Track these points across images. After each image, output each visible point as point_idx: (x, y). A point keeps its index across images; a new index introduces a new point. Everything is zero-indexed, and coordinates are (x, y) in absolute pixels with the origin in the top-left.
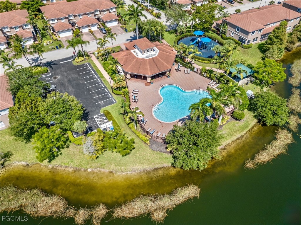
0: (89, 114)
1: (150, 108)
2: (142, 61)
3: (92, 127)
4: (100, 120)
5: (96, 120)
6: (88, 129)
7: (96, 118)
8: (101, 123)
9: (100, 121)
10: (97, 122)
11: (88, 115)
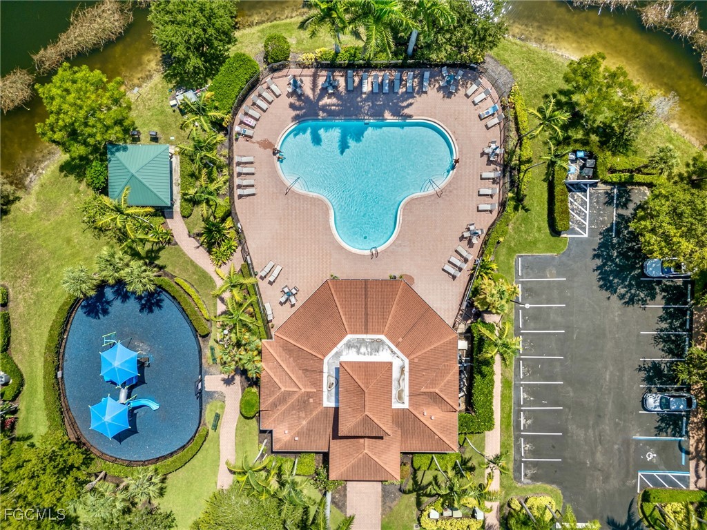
0: (594, 250)
1: (450, 192)
2: (400, 340)
3: (605, 204)
4: (578, 218)
5: (587, 224)
6: (615, 201)
7: (584, 229)
8: (580, 207)
9: (579, 215)
10: (587, 212)
11: (599, 248)
